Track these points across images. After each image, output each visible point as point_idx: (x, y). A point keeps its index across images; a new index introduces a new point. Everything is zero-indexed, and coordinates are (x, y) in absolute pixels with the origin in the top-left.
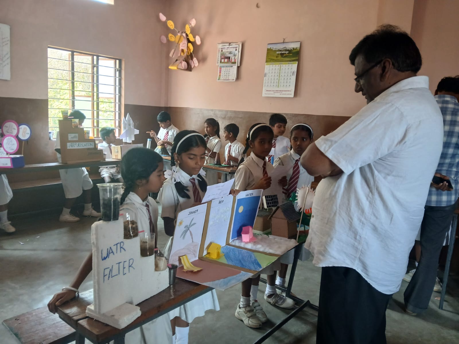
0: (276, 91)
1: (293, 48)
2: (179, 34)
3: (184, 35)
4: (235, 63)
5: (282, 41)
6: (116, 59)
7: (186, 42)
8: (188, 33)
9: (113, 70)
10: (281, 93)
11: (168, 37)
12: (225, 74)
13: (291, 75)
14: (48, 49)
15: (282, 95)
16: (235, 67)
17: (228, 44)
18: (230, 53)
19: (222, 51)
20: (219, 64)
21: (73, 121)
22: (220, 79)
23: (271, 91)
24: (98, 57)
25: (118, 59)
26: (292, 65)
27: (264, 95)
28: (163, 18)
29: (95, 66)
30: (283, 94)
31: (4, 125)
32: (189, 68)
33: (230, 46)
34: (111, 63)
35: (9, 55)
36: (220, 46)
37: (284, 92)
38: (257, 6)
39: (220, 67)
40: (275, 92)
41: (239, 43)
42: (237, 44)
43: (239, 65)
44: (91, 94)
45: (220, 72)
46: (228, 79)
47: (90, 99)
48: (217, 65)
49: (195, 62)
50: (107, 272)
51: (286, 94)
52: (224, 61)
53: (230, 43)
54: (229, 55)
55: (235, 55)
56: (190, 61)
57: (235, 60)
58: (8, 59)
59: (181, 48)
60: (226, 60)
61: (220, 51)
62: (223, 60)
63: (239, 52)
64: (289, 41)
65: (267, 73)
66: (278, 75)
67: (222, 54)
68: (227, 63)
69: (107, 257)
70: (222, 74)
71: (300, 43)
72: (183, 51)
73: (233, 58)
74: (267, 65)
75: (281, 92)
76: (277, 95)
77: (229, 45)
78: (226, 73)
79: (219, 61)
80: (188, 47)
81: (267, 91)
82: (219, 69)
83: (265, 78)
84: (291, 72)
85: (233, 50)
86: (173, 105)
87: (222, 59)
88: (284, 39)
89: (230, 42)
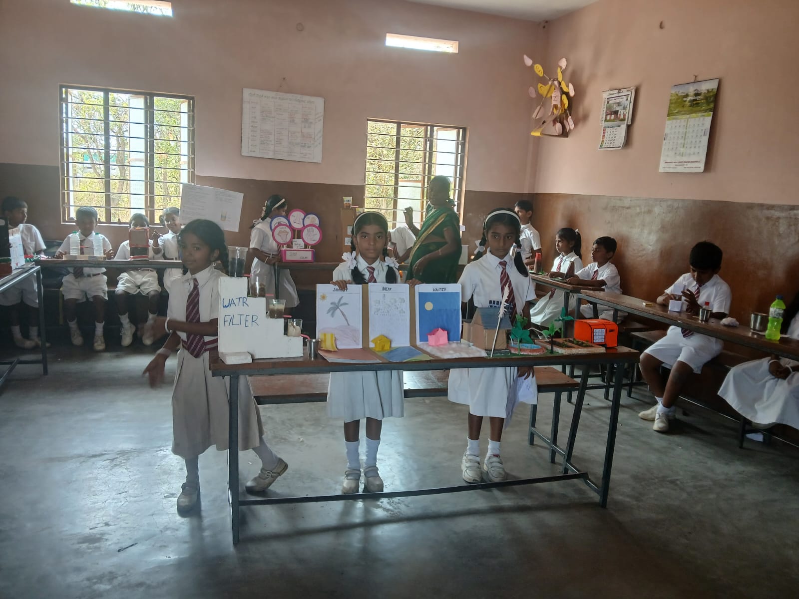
0: (679, 162)
1: (708, 91)
2: (550, 83)
3: (556, 83)
4: (623, 120)
5: (693, 80)
6: (459, 128)
7: (559, 93)
8: (560, 79)
9: (454, 144)
10: (685, 166)
11: (538, 89)
12: (610, 139)
13: (701, 136)
14: (369, 122)
15: (687, 169)
16: (624, 127)
17: (616, 91)
18: (619, 104)
19: (608, 102)
20: (604, 124)
21: (357, 211)
22: (603, 147)
23: (671, 163)
24: (432, 127)
25: (461, 128)
26: (704, 119)
27: (661, 170)
28: (528, 62)
29: (429, 140)
30: (688, 167)
31: (291, 214)
32: (565, 134)
33: (620, 95)
34: (452, 134)
35: (321, 133)
36: (605, 95)
37: (690, 165)
38: (661, 26)
39: (604, 128)
40: (677, 164)
41: (631, 88)
42: (629, 90)
43: (629, 123)
44: (420, 178)
45: (604, 136)
46: (613, 145)
47: (420, 185)
48: (601, 125)
49: (570, 123)
50: (228, 318)
51: (693, 167)
52: (610, 117)
53: (620, 90)
54: (617, 109)
55: (625, 108)
56: (565, 122)
57: (624, 115)
58: (320, 137)
59: (553, 103)
60: (613, 116)
61: (606, 103)
62: (608, 117)
63: (630, 102)
64: (703, 80)
65: (668, 134)
66: (682, 137)
67: (608, 108)
68: (614, 120)
69: (228, 306)
70: (605, 139)
71: (718, 80)
72: (555, 106)
73: (622, 112)
74: (669, 120)
75: (685, 163)
76: (680, 169)
77: (619, 93)
78: (610, 136)
79: (604, 119)
80: (562, 101)
81: (666, 163)
82: (602, 132)
83: (664, 142)
84: (702, 130)
85: (623, 100)
86: (541, 190)
87: (607, 115)
88: (696, 76)
89: (621, 87)
